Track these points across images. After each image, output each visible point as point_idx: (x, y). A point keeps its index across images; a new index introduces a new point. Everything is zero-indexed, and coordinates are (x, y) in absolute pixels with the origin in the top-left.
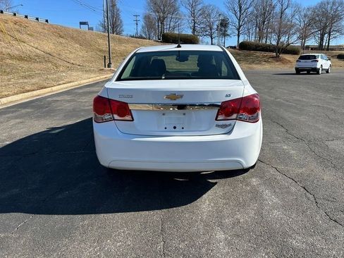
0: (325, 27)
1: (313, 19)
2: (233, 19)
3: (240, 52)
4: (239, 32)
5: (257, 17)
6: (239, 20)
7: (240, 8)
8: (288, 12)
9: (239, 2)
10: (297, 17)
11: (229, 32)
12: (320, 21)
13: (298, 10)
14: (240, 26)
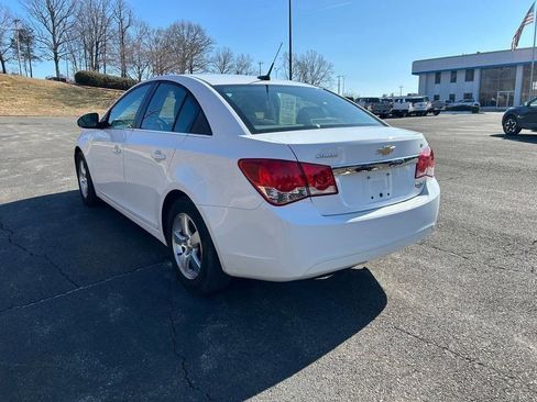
0: (184, 62)
1: (167, 47)
2: (41, 31)
3: (80, 88)
4: (56, 54)
5: (83, 34)
6: (53, 34)
7: (52, 14)
8: (132, 32)
9: (48, 2)
10: (145, 41)
11: (37, 53)
12: (177, 50)
13: (144, 32)
14: (57, 45)
